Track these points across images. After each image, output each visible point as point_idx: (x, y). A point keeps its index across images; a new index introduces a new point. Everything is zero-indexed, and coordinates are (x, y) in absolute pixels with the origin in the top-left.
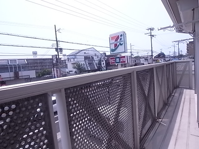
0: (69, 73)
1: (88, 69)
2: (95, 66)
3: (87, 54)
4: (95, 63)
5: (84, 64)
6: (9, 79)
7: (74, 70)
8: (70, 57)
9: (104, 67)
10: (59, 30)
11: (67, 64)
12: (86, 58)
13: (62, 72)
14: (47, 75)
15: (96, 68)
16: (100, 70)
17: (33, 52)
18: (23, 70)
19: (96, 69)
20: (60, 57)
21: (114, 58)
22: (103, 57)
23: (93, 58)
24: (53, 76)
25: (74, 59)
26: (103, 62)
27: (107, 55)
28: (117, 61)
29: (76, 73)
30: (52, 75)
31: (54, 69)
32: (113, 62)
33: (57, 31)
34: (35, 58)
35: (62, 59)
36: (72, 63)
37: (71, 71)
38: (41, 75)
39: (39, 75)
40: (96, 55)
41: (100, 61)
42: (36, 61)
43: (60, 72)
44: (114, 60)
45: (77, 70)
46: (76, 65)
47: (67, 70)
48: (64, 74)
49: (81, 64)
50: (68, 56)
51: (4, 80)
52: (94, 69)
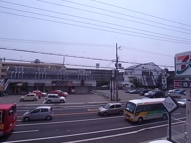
0: (125, 86)
1: (145, 84)
2: (154, 82)
3: (145, 69)
4: (154, 79)
5: (141, 79)
6: (77, 85)
7: (131, 84)
8: (127, 71)
9: (165, 85)
10: (120, 48)
11: (124, 77)
12: (144, 73)
13: (118, 84)
14: (105, 85)
15: (155, 84)
16: (160, 88)
17: (96, 64)
18: (87, 79)
19: (155, 86)
20: (118, 70)
21: (180, 81)
22: (164, 74)
23: (151, 73)
24: (111, 88)
25: (131, 73)
26: (164, 79)
27: (169, 71)
28: (184, 86)
29: (132, 87)
30: (110, 85)
31: (111, 82)
32: (178, 85)
33: (118, 48)
34: (97, 69)
35: (120, 72)
36: (129, 77)
37: (127, 85)
38: (100, 84)
39: (99, 84)
40: (155, 70)
41: (160, 78)
42: (98, 72)
43: (117, 84)
44: (180, 84)
45: (133, 84)
46: (133, 79)
47: (123, 83)
48: (120, 86)
49: (138, 79)
50: (126, 70)
51: (74, 85)
52: (152, 85)
